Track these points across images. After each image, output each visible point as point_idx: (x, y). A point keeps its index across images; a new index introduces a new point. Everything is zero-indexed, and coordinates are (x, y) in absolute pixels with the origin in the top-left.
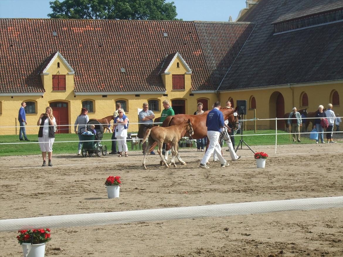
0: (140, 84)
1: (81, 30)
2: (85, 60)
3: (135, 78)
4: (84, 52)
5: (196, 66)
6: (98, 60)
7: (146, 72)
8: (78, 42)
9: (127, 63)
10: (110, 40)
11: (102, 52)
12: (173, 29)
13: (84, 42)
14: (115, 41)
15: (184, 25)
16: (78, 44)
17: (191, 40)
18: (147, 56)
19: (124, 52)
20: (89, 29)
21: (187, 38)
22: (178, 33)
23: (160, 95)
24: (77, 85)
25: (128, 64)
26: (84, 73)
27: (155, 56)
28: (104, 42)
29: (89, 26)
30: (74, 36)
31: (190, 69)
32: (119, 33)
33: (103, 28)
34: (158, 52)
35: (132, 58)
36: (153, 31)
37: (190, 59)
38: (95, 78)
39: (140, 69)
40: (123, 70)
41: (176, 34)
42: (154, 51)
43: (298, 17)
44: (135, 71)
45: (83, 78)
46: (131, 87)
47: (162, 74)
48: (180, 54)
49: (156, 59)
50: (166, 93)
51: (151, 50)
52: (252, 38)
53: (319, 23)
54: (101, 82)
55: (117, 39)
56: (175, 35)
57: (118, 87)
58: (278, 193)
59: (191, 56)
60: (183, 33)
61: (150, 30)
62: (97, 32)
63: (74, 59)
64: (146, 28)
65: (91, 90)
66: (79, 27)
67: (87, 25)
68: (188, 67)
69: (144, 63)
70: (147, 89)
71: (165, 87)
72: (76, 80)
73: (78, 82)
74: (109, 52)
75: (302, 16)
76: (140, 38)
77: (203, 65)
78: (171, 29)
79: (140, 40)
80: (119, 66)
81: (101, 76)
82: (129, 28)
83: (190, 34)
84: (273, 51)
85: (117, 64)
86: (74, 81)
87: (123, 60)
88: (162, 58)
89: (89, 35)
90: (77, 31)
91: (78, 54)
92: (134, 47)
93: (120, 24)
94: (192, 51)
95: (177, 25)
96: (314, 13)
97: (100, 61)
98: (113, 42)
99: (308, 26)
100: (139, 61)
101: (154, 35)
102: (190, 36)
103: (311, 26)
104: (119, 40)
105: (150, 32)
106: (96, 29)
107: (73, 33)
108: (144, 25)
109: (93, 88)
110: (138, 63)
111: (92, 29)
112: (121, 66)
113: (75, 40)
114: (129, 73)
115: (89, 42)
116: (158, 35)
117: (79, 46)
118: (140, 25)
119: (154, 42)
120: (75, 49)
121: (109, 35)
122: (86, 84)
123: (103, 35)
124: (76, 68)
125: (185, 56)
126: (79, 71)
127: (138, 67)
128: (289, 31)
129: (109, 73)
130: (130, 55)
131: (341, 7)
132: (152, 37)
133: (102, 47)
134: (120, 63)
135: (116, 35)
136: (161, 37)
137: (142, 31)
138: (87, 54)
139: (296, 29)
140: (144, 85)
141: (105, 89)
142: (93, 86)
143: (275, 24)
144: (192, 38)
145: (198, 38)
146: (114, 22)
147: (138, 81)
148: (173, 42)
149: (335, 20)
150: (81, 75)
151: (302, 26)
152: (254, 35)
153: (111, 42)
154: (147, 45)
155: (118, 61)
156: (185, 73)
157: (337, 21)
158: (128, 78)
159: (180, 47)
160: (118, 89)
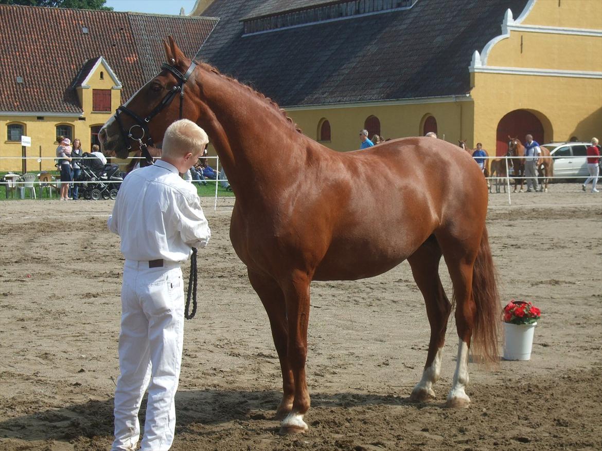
0: (44, 101)
3: (37, 92)
5: (129, 78)
7: (54, 84)
9: (26, 70)
10: (2, 34)
12: (97, 22)
14: (9, 36)
15: (112, 18)
17: (122, 40)
18: (56, 61)
19: (22, 52)
21: (117, 37)
22: (104, 29)
23: (74, 119)
25: (28, 72)
27: (69, 61)
31: (119, 82)
32: (16, 24)
34: (72, 56)
35: (34, 63)
36: (66, 23)
37: (120, 67)
39: (46, 79)
40: (20, 80)
41: (101, 29)
42: (67, 54)
43: (277, 12)
44: (38, 82)
46: (31, 106)
47: (77, 88)
48: (106, 59)
49: (70, 65)
50: (82, 116)
51: (62, 52)
52: (211, 40)
53: (307, 22)
55: (12, 34)
56: (99, 32)
57: (11, 105)
59: (122, 63)
60: (111, 30)
61: (61, 22)
64: (56, 20)
68: (116, 78)
69: (52, 71)
70: (55, 109)
71: (81, 107)
75: (283, 10)
76: (47, 33)
77: (138, 78)
78: (94, 22)
79: (47, 36)
80: (13, 74)
82: (31, 19)
83: (122, 31)
84: (240, 60)
85: (11, 71)
87: (20, 65)
88: (79, 65)
92: (37, 46)
93: (18, 11)
94: (124, 57)
95: (103, 17)
96: (299, 7)
98: (6, 38)
99: (292, 25)
100: (45, 67)
101: (68, 31)
102: (120, 33)
103: (295, 25)
104: (15, 34)
105: (62, 25)
108: (53, 14)
110: (42, 71)
112: (17, 73)
114: (29, 85)
116: (74, 31)
118: (47, 14)
119: (67, 40)
121: (1, 28)
125: (113, 63)
127: (42, 76)
128: (265, 32)
130: (31, 58)
132: (65, 33)
134: (16, 70)
135: (10, 28)
136: (78, 34)
137: (51, 23)
139: (274, 29)
140: (50, 103)
143: (245, 21)
144: (124, 37)
145: (133, 37)
146: (8, 8)
147: (41, 96)
148: (95, 42)
149: (329, 17)
151: (284, 26)
152: (215, 36)
153: (3, 38)
154: (57, 45)
155: (12, 66)
156: (112, 88)
157: (332, 20)
158: (27, 91)
159: (107, 49)
160: (11, 108)
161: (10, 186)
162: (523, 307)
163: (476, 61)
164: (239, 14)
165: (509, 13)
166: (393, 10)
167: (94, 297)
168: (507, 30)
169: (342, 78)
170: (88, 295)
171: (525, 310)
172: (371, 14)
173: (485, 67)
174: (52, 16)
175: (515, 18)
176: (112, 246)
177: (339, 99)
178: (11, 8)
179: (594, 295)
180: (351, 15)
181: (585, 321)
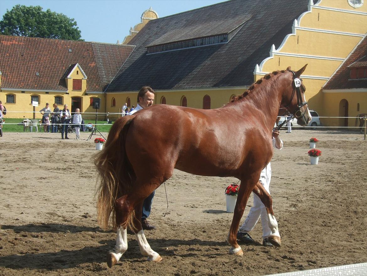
0: (49, 85)
1: (9, 43)
2: (10, 65)
3: (46, 80)
4: (10, 59)
5: (91, 74)
6: (20, 66)
7: (54, 76)
8: (6, 52)
9: (41, 69)
10: (30, 51)
11: (23, 60)
12: (76, 47)
13: (11, 52)
14: (33, 53)
15: (84, 45)
16: (6, 53)
17: (88, 56)
18: (56, 65)
19: (39, 61)
20: (15, 43)
21: (86, 54)
22: (80, 50)
23: (63, 94)
24: (3, 83)
25: (42, 70)
26: (9, 74)
27: (62, 65)
28: (25, 53)
29: (15, 41)
30: (3, 47)
31: (86, 76)
32: (37, 47)
33: (25, 43)
34: (64, 63)
36: (61, 47)
37: (87, 69)
38: (16, 79)
39: (50, 74)
40: (38, 74)
42: (61, 62)
43: (163, 43)
44: (47, 75)
45: (8, 78)
46: (43, 87)
47: (65, 78)
48: (80, 65)
49: (62, 67)
50: (68, 92)
51: (59, 61)
52: (131, 56)
53: (177, 49)
54: (21, 82)
56: (77, 51)
57: (33, 86)
58: (89, 172)
59: (88, 67)
60: (83, 50)
61: (59, 46)
62: (20, 46)
63: (2, 64)
64: (56, 45)
65: (13, 87)
66: (7, 41)
67: (14, 40)
68: (85, 74)
69: (54, 70)
70: (54, 88)
71: (67, 88)
72: (2, 79)
73: (4, 81)
74: (28, 60)
75: (166, 42)
76: (51, 51)
77: (95, 74)
78: (74, 46)
79: (52, 53)
80: (35, 71)
81: (21, 77)
82: (44, 44)
84: (145, 66)
85: (34, 70)
86: (1, 80)
87: (38, 66)
88: (67, 67)
89: (15, 47)
90: (5, 44)
91: (5, 60)
92: (47, 58)
93: (38, 41)
94: (89, 63)
95: (79, 44)
96: (173, 41)
97: (21, 67)
99: (170, 50)
100: (50, 68)
101: (62, 50)
102: (87, 52)
103: (172, 50)
104: (36, 52)
105: (59, 48)
106: (20, 43)
107: (2, 45)
108: (55, 42)
109: (15, 85)
110: (49, 70)
111: (17, 43)
113: (4, 50)
114: (42, 76)
115: (14, 52)
116: (65, 51)
117: (6, 55)
118: (52, 42)
119: (61, 55)
120: (3, 57)
121: (29, 48)
122: (10, 83)
123: (24, 48)
124: (4, 71)
125: (83, 67)
126: (6, 72)
127: (49, 72)
128: (157, 53)
129: (27, 76)
130: (44, 63)
131: (193, 38)
132: (61, 52)
133: (23, 57)
134: (36, 69)
135: (34, 48)
136: (67, 52)
137: (54, 46)
138: (12, 61)
139: (162, 51)
140: (52, 86)
141: (23, 87)
142: (15, 84)
143: (148, 47)
144: (89, 54)
145: (94, 54)
146: (33, 39)
147: (48, 82)
148: (75, 56)
149: (188, 47)
150: (7, 76)
151: (166, 50)
152: (133, 54)
153: (30, 53)
154: (56, 57)
155: (34, 67)
156: (82, 79)
157: (190, 48)
158: (41, 80)
159: (80, 60)
160: (33, 88)
161: (26, 126)
162: (236, 188)
163: (257, 69)
164: (145, 44)
165: (274, 46)
166: (219, 44)
167: (44, 179)
168: (272, 54)
169: (193, 76)
170: (41, 178)
171: (236, 189)
172: (208, 45)
173: (261, 72)
174: (54, 43)
175: (276, 49)
176: (63, 155)
177: (191, 86)
178: (35, 39)
179: (285, 183)
180: (199, 46)
181: (275, 195)
